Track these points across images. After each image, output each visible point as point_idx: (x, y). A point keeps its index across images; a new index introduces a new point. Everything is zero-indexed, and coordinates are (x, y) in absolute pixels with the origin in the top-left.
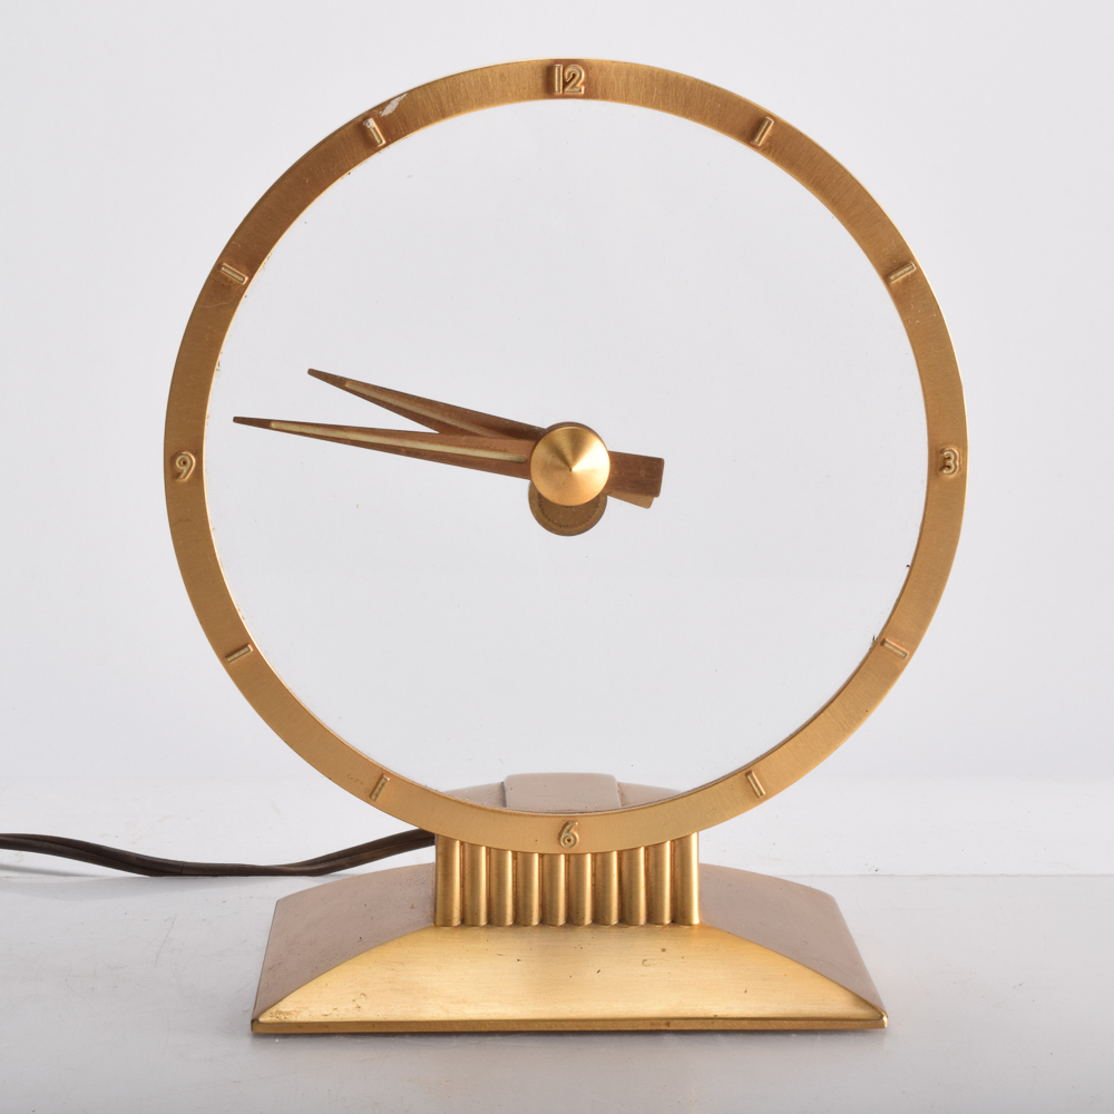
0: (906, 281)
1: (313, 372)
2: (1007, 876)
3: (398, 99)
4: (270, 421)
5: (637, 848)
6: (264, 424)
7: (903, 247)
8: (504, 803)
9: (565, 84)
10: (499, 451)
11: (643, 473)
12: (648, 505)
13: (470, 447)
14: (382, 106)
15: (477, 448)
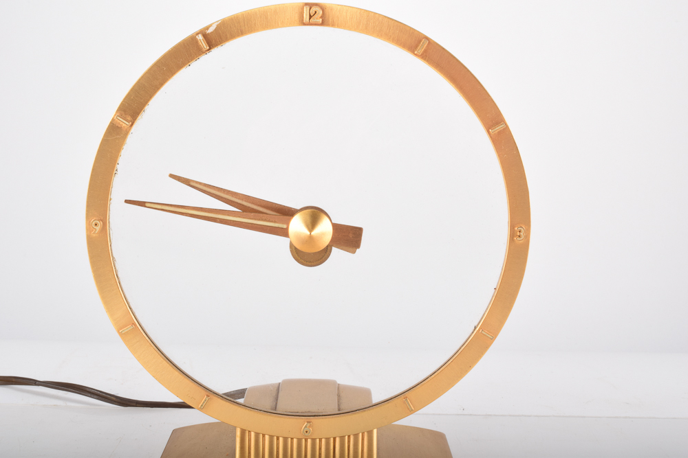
0: (499, 133)
1: (172, 176)
2: (525, 416)
3: (217, 24)
4: (145, 202)
5: (345, 436)
6: (142, 204)
7: (499, 114)
8: (275, 409)
9: (310, 17)
10: (272, 222)
11: (351, 235)
12: (354, 252)
13: (255, 219)
14: (207, 28)
15: (259, 220)
